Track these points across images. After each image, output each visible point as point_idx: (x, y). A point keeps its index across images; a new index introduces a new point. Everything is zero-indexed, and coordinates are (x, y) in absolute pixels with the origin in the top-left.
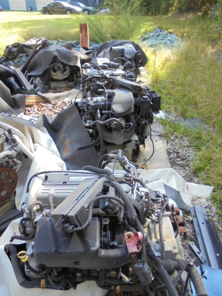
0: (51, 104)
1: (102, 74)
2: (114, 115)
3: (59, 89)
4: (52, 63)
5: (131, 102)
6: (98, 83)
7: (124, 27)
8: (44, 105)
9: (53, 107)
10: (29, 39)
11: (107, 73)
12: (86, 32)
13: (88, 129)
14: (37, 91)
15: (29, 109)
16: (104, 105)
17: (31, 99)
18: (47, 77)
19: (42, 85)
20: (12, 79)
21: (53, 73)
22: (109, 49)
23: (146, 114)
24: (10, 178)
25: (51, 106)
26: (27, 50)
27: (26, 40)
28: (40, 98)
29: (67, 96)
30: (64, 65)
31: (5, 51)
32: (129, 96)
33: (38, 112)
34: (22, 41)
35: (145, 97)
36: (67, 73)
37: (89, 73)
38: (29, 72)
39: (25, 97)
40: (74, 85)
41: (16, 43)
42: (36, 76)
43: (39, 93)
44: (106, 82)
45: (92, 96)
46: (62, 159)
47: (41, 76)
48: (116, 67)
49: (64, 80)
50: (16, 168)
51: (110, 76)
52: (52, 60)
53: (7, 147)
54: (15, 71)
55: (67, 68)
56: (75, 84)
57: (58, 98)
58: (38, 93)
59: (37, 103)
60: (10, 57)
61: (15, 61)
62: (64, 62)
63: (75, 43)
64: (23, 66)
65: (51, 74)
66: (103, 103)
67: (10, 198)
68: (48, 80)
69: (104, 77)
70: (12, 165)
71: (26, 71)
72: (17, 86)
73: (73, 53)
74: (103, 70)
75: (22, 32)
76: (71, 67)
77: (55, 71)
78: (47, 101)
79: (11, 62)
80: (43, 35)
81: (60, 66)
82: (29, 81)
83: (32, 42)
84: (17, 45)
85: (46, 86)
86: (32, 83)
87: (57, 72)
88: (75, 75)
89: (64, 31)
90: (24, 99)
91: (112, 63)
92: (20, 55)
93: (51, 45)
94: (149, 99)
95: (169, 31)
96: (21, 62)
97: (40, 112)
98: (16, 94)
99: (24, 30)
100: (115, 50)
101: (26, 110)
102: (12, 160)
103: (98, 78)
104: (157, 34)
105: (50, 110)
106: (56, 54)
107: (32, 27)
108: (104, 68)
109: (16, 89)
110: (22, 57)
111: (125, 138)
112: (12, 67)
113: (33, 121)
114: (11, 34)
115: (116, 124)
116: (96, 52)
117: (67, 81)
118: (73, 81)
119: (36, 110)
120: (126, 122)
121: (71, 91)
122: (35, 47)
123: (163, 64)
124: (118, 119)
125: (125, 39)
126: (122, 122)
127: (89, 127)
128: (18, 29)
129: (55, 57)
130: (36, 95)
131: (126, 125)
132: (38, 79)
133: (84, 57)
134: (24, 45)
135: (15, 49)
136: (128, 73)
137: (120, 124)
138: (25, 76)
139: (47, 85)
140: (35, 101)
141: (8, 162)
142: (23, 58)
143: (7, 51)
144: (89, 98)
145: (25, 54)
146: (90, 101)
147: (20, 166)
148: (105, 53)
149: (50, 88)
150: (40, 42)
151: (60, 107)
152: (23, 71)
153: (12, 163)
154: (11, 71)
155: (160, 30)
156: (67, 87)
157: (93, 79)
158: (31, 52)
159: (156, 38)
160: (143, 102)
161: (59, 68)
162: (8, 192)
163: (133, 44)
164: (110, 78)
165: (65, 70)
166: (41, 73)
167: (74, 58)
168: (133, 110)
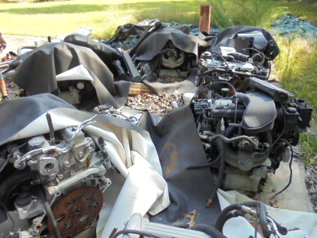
0: (158, 95)
1: (227, 68)
2: (245, 131)
3: (169, 78)
4: (165, 48)
5: (272, 115)
6: (220, 78)
7: (250, 12)
8: (149, 95)
9: (160, 99)
10: (142, 20)
11: (233, 66)
12: (208, 15)
13: (204, 143)
14: (144, 79)
15: (132, 98)
16: (232, 114)
17: (135, 88)
18: (157, 63)
19: (150, 73)
20: (118, 63)
21: (164, 60)
22: (233, 36)
23: (289, 132)
24: (94, 201)
25: (158, 98)
26: (138, 31)
27: (139, 21)
28: (146, 87)
29: (177, 88)
30: (179, 51)
31: (116, 31)
32: (269, 105)
33: (141, 103)
34: (134, 22)
35: (291, 109)
36: (181, 61)
37: (210, 65)
38: (138, 56)
39: (130, 84)
40: (186, 75)
41: (128, 24)
42: (144, 62)
43: (146, 81)
44: (231, 78)
45: (214, 97)
46: (164, 177)
47: (151, 62)
48: (245, 60)
49: (176, 68)
50: (104, 188)
51: (236, 70)
52: (165, 44)
53: (94, 161)
54: (122, 53)
55: (182, 55)
56: (189, 74)
57: (166, 89)
58: (144, 81)
59: (142, 93)
60: (120, 38)
61: (125, 42)
62: (179, 47)
63: (191, 27)
64: (132, 49)
65: (161, 60)
66: (230, 111)
67: (90, 224)
68: (158, 67)
69: (228, 72)
70: (98, 185)
71: (135, 55)
72: (122, 71)
73: (190, 38)
74: (227, 62)
75: (136, 13)
76: (186, 53)
77: (167, 57)
78: (153, 91)
79: (120, 43)
80: (157, 17)
81: (174, 52)
82: (136, 66)
83: (146, 23)
84: (129, 26)
85: (154, 74)
86: (139, 69)
87: (170, 59)
88: (189, 64)
89: (180, 14)
90: (127, 87)
91: (240, 54)
92: (131, 36)
93: (165, 27)
94: (297, 113)
95: (300, 18)
96: (131, 44)
97: (144, 104)
98: (120, 80)
99: (138, 12)
100: (241, 38)
101: (128, 100)
102: (98, 178)
103: (220, 72)
104: (286, 21)
105: (156, 103)
106: (171, 38)
107: (147, 9)
108: (229, 60)
109: (120, 74)
110: (132, 38)
111: (255, 163)
112: (120, 49)
113: (135, 119)
114: (125, 14)
115: (246, 144)
116: (217, 38)
117: (179, 70)
118: (186, 71)
119: (139, 101)
120: (259, 142)
121: (183, 83)
122: (147, 29)
123: (297, 58)
124: (250, 138)
125: (251, 25)
126: (255, 143)
127: (206, 141)
128: (132, 11)
129: (169, 42)
130: (142, 84)
131: (260, 146)
132: (147, 65)
133: (203, 43)
134: (136, 27)
135: (126, 30)
136: (259, 69)
137: (253, 145)
138: (133, 60)
139: (156, 73)
140: (139, 90)
141: (93, 181)
142: (133, 40)
143: (118, 32)
144: (210, 101)
145: (136, 36)
146: (211, 105)
147: (108, 185)
148: (228, 41)
149: (158, 76)
150: (153, 24)
151: (167, 101)
152: (131, 54)
153: (99, 183)
154: (118, 54)
155: (289, 17)
156: (178, 78)
157: (213, 73)
158: (143, 34)
159: (284, 25)
160: (288, 115)
161: (172, 54)
162: (88, 217)
163: (263, 31)
164: (236, 74)
165: (179, 57)
166: (150, 58)
167: (191, 44)
168: (272, 127)
